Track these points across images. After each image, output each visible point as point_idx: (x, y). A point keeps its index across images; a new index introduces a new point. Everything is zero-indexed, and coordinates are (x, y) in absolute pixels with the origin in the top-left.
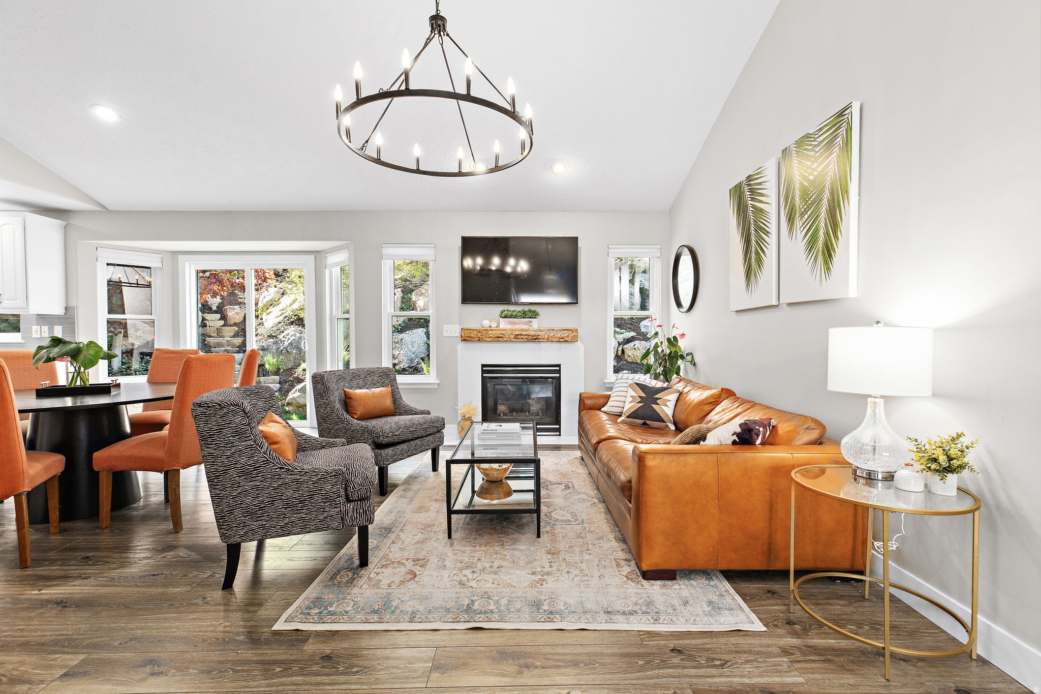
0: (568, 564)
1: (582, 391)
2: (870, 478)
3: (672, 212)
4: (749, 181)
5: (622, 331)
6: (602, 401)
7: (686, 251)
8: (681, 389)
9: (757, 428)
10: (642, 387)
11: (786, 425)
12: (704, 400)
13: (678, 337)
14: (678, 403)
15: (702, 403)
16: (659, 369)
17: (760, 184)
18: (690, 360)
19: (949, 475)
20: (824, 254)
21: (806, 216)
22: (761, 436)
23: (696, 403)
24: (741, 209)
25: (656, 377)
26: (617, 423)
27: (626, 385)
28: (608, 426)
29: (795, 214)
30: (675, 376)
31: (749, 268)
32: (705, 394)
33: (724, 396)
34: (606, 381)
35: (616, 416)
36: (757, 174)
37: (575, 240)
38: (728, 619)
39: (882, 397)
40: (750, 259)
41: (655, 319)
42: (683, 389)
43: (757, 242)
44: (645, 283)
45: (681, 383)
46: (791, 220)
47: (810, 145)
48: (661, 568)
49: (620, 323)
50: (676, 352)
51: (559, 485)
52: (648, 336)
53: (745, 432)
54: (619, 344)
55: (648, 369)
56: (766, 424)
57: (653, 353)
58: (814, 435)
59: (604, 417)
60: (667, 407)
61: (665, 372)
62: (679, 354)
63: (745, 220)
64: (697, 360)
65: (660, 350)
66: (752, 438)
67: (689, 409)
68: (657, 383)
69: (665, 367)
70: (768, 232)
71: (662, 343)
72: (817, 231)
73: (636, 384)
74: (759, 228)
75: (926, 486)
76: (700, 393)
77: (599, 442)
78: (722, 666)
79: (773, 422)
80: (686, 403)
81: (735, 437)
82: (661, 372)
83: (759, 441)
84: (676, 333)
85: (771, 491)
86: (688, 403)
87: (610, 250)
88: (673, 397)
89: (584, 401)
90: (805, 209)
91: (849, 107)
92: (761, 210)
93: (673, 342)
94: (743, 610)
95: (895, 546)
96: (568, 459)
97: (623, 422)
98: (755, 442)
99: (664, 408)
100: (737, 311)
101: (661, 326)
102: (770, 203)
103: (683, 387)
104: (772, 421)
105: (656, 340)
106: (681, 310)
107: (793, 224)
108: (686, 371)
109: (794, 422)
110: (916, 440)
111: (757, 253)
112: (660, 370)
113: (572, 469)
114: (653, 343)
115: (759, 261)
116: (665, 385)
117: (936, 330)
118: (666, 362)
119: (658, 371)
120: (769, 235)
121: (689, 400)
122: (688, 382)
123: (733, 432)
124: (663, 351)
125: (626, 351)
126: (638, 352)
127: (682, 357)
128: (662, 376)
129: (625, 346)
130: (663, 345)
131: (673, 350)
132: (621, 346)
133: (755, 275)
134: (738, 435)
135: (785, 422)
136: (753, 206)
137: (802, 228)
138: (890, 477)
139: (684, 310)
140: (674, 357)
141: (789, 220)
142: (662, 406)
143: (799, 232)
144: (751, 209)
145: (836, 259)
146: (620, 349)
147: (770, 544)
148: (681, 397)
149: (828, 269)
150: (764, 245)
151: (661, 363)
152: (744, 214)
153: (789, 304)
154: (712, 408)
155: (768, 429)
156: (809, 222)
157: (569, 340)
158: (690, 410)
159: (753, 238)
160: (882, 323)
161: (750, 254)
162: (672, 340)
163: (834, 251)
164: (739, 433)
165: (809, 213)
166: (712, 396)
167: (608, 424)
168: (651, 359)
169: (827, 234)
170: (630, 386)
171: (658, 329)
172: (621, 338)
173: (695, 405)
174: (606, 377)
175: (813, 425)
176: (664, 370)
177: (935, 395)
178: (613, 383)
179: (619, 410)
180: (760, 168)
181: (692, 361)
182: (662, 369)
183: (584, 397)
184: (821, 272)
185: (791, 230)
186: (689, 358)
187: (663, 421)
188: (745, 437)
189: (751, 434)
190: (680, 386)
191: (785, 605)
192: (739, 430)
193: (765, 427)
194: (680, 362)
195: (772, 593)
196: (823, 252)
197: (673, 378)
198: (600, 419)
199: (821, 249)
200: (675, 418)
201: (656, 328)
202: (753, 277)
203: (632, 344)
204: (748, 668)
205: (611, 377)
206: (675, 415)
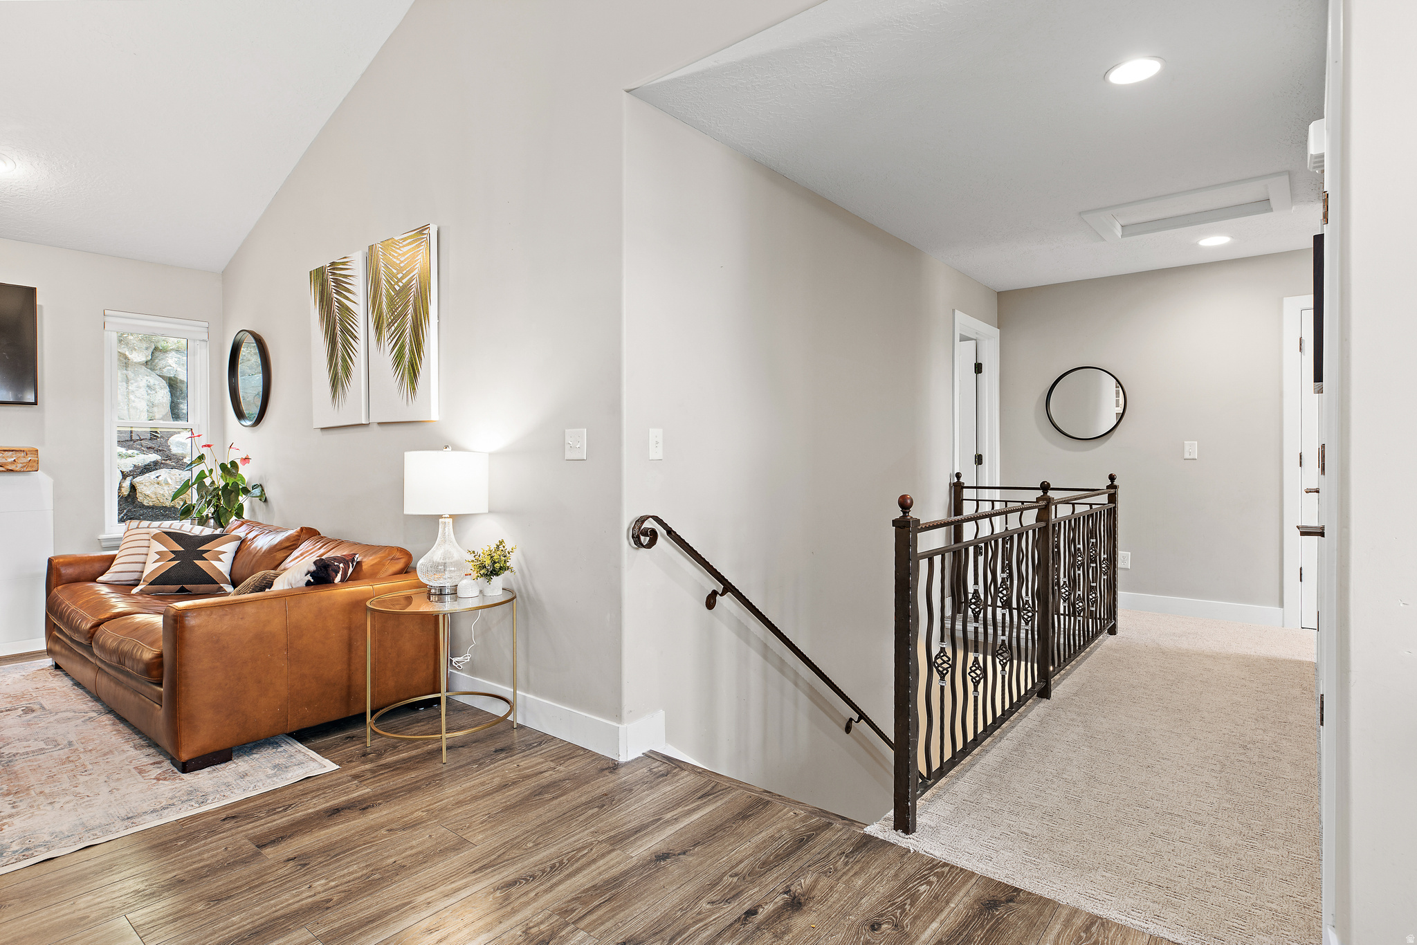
0: (47, 796)
1: (51, 555)
2: (441, 593)
3: (227, 275)
4: (334, 269)
5: (130, 452)
6: (97, 567)
7: (250, 339)
8: (242, 535)
9: (336, 564)
10: (177, 537)
11: (371, 558)
12: (276, 545)
13: (238, 462)
14: (239, 554)
15: (273, 550)
16: (207, 510)
17: (345, 276)
18: (259, 494)
19: (495, 578)
20: (410, 373)
21: (393, 328)
22: (341, 573)
23: (265, 551)
24: (325, 301)
25: (203, 521)
26: (130, 595)
27: (147, 537)
28: (114, 600)
29: (383, 323)
30: (234, 518)
31: (335, 377)
32: (277, 538)
33: (303, 536)
34: (102, 536)
35: (127, 587)
36: (343, 263)
37: (32, 291)
38: (297, 772)
39: (451, 516)
40: (336, 365)
41: (199, 436)
42: (247, 534)
43: (343, 346)
44: (179, 369)
45: (244, 528)
46: (378, 328)
47: (396, 252)
48: (210, 750)
49: (129, 441)
50: (236, 485)
51: (9, 712)
52: (185, 460)
53: (321, 570)
54: (124, 476)
55: (186, 512)
56: (346, 561)
57: (195, 486)
58: (399, 565)
59: (104, 590)
60: (221, 561)
61: (218, 514)
62: (240, 487)
63: (329, 315)
64: (269, 493)
65: (207, 481)
66: (329, 575)
67: (254, 560)
68: (203, 529)
69: (217, 506)
70: (356, 337)
71: (211, 471)
72: (402, 347)
73: (167, 533)
74: (345, 330)
75: (481, 592)
76: (271, 537)
77: (97, 625)
78: (285, 810)
79: (358, 558)
80: (250, 553)
81: (309, 578)
82: (210, 515)
83: (338, 579)
84: (235, 456)
85: (350, 629)
86: (254, 552)
87: (107, 319)
88: (229, 548)
89: (58, 570)
90: (392, 320)
91: (426, 227)
92: (348, 309)
93: (229, 469)
94: (314, 760)
95: (469, 658)
96: (24, 674)
97: (142, 592)
98: (334, 580)
99: (216, 563)
100: (322, 429)
101: (209, 446)
102: (358, 302)
103: (246, 532)
104: (357, 556)
105: (202, 467)
106: (243, 423)
107: (380, 334)
108: (252, 510)
109: (381, 554)
110: (474, 552)
111: (344, 360)
112: (209, 511)
113: (35, 686)
114: (196, 471)
115: (347, 370)
116: (218, 531)
117: (490, 454)
118: (219, 499)
119: (204, 514)
120: (357, 341)
121: (256, 548)
122: (253, 524)
123: (306, 572)
124: (213, 483)
125: (139, 488)
126: (166, 488)
127: (246, 491)
128: (212, 521)
129: (138, 479)
130: (214, 475)
131: (231, 481)
132: (129, 479)
133: (343, 386)
134: (312, 574)
135: (371, 556)
136: (338, 301)
137: (389, 341)
138: (454, 592)
139: (249, 423)
140: (233, 491)
141: (377, 328)
142: (212, 562)
143: (387, 344)
144: (336, 304)
145: (421, 379)
146: (127, 484)
147: (349, 687)
148: (242, 547)
149: (414, 389)
150: (351, 350)
151: (210, 501)
152: (328, 307)
153: (380, 424)
154: (288, 554)
155: (351, 565)
156: (396, 335)
157: (17, 469)
158: (257, 561)
159: (339, 340)
160: (450, 447)
161: (336, 359)
162: (229, 466)
163: (419, 372)
164: (314, 572)
165: (396, 325)
166: (288, 539)
167: (113, 597)
168: (193, 496)
169: (412, 351)
170: (156, 537)
171: (204, 451)
172: (128, 465)
173: (263, 553)
174: (102, 528)
175: (398, 555)
176: (215, 511)
177: (490, 512)
178: (120, 539)
179: (135, 576)
180: (345, 258)
181: (261, 496)
182: (212, 510)
183: (58, 563)
184: (407, 392)
185: (379, 340)
186: (257, 492)
187: (213, 582)
188: (322, 575)
189: (327, 570)
190: (241, 532)
191: (363, 743)
192: (313, 568)
193: (346, 563)
194: (242, 498)
195: (351, 738)
196: (409, 370)
197: (230, 521)
198: (96, 593)
199: (407, 366)
200: (233, 576)
201: (201, 449)
202: (340, 388)
203: (153, 475)
204: (314, 801)
205: (114, 528)
206: (233, 572)
